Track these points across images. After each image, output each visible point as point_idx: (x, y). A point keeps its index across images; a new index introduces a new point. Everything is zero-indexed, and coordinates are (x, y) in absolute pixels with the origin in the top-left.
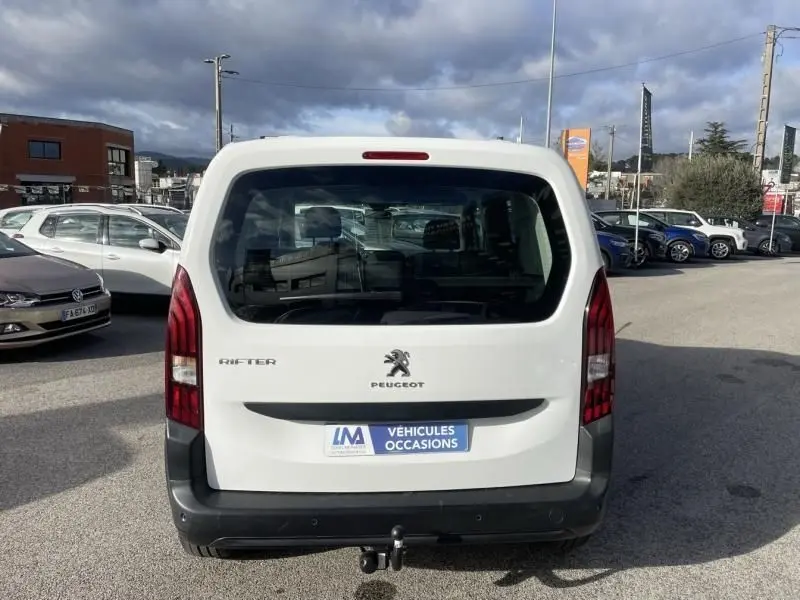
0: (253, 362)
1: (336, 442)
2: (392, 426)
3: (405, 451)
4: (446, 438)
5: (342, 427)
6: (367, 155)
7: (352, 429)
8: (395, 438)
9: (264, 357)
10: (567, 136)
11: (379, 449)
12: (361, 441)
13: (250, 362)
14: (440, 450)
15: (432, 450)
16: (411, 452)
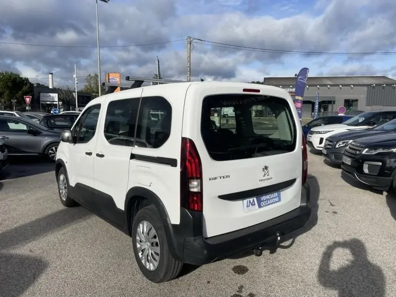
0: (222, 177)
1: (247, 207)
2: (262, 196)
3: (266, 205)
4: (276, 197)
5: (249, 200)
6: (245, 90)
7: (251, 200)
8: (263, 201)
9: (225, 175)
10: (109, 77)
11: (260, 206)
12: (254, 205)
13: (221, 178)
14: (275, 202)
15: (273, 203)
16: (268, 205)
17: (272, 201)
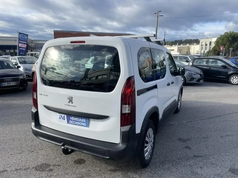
1: (60, 118)
2: (71, 117)
3: (73, 124)
4: (83, 122)
5: (61, 115)
6: (72, 42)
7: (63, 115)
8: (72, 120)
11: (68, 122)
12: (64, 119)
13: (44, 95)
14: (81, 126)
15: (79, 125)
16: (75, 124)
17: (78, 123)
